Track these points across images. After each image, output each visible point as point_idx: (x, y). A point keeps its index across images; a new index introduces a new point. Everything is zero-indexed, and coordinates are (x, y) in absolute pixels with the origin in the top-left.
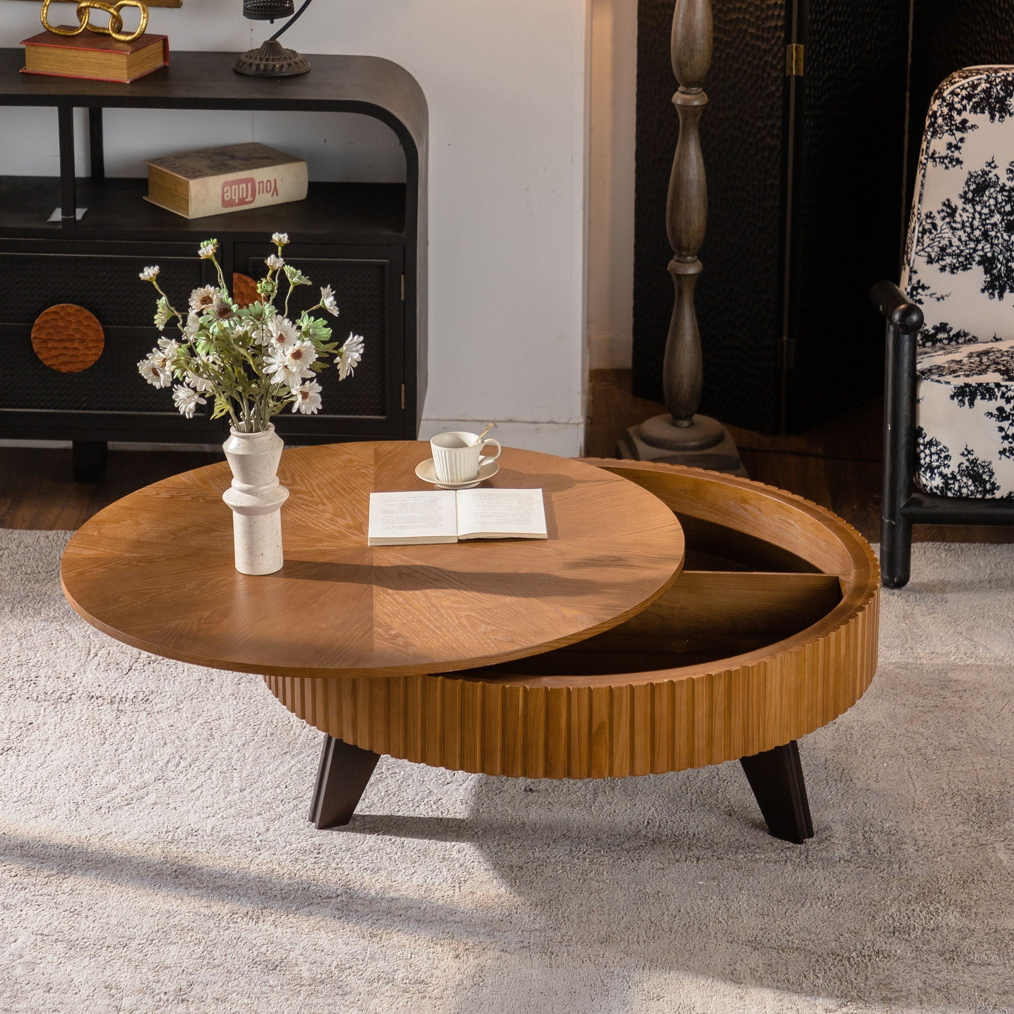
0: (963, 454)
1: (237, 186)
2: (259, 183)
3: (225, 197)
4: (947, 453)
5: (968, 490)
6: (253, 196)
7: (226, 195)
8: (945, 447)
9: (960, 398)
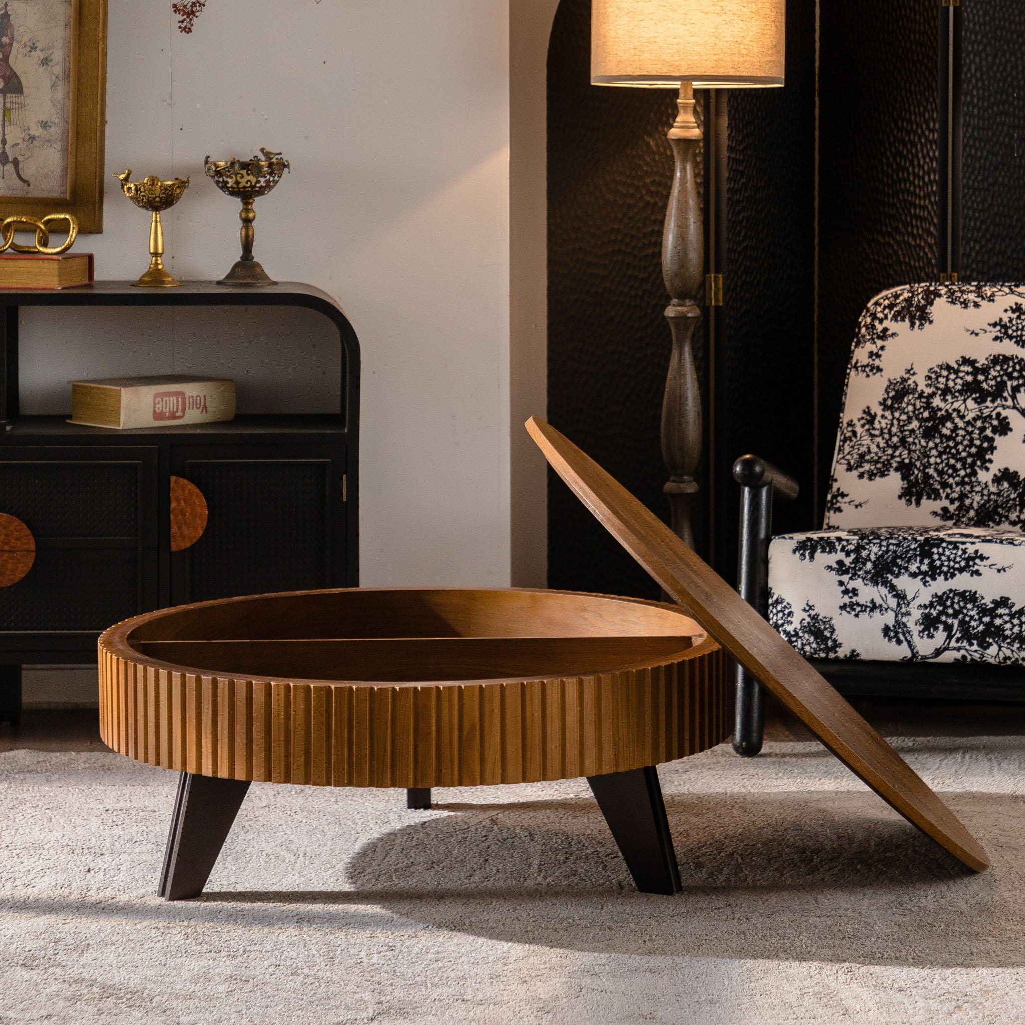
0: (804, 610)
1: (167, 399)
2: (189, 397)
3: (157, 409)
4: (790, 610)
5: (811, 648)
6: (184, 410)
7: (157, 406)
8: (788, 604)
9: (801, 552)
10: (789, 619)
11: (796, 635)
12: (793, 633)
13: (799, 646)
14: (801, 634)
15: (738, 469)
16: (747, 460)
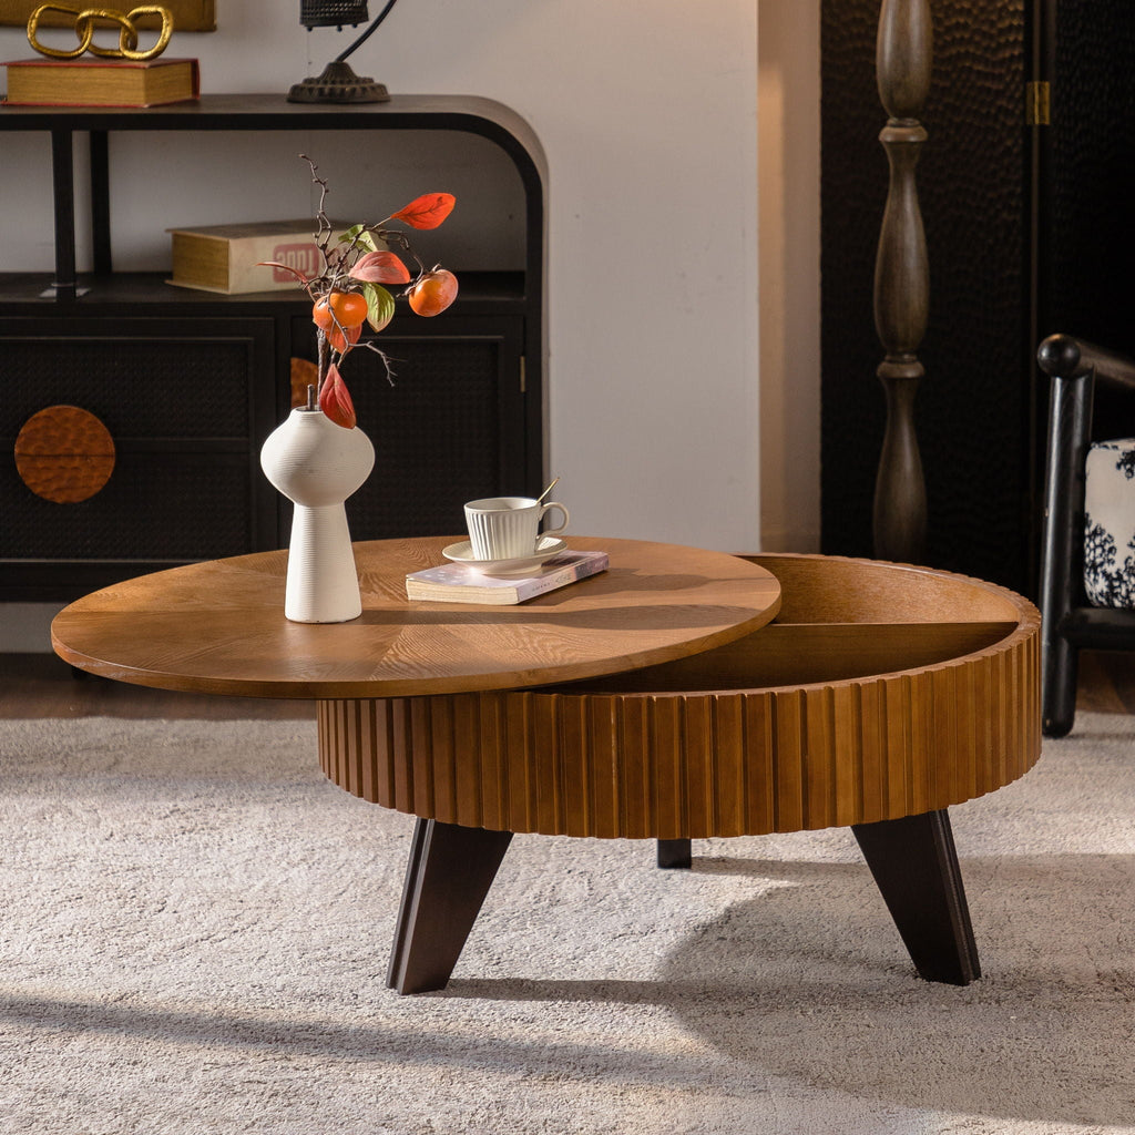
0: (1131, 545)
1: (293, 253)
4: (1112, 545)
6: (316, 268)
8: (1109, 536)
9: (1128, 466)
10: (1111, 556)
11: (1120, 578)
12: (1115, 576)
13: (1124, 593)
14: (1125, 578)
15: (1044, 353)
16: (1056, 342)
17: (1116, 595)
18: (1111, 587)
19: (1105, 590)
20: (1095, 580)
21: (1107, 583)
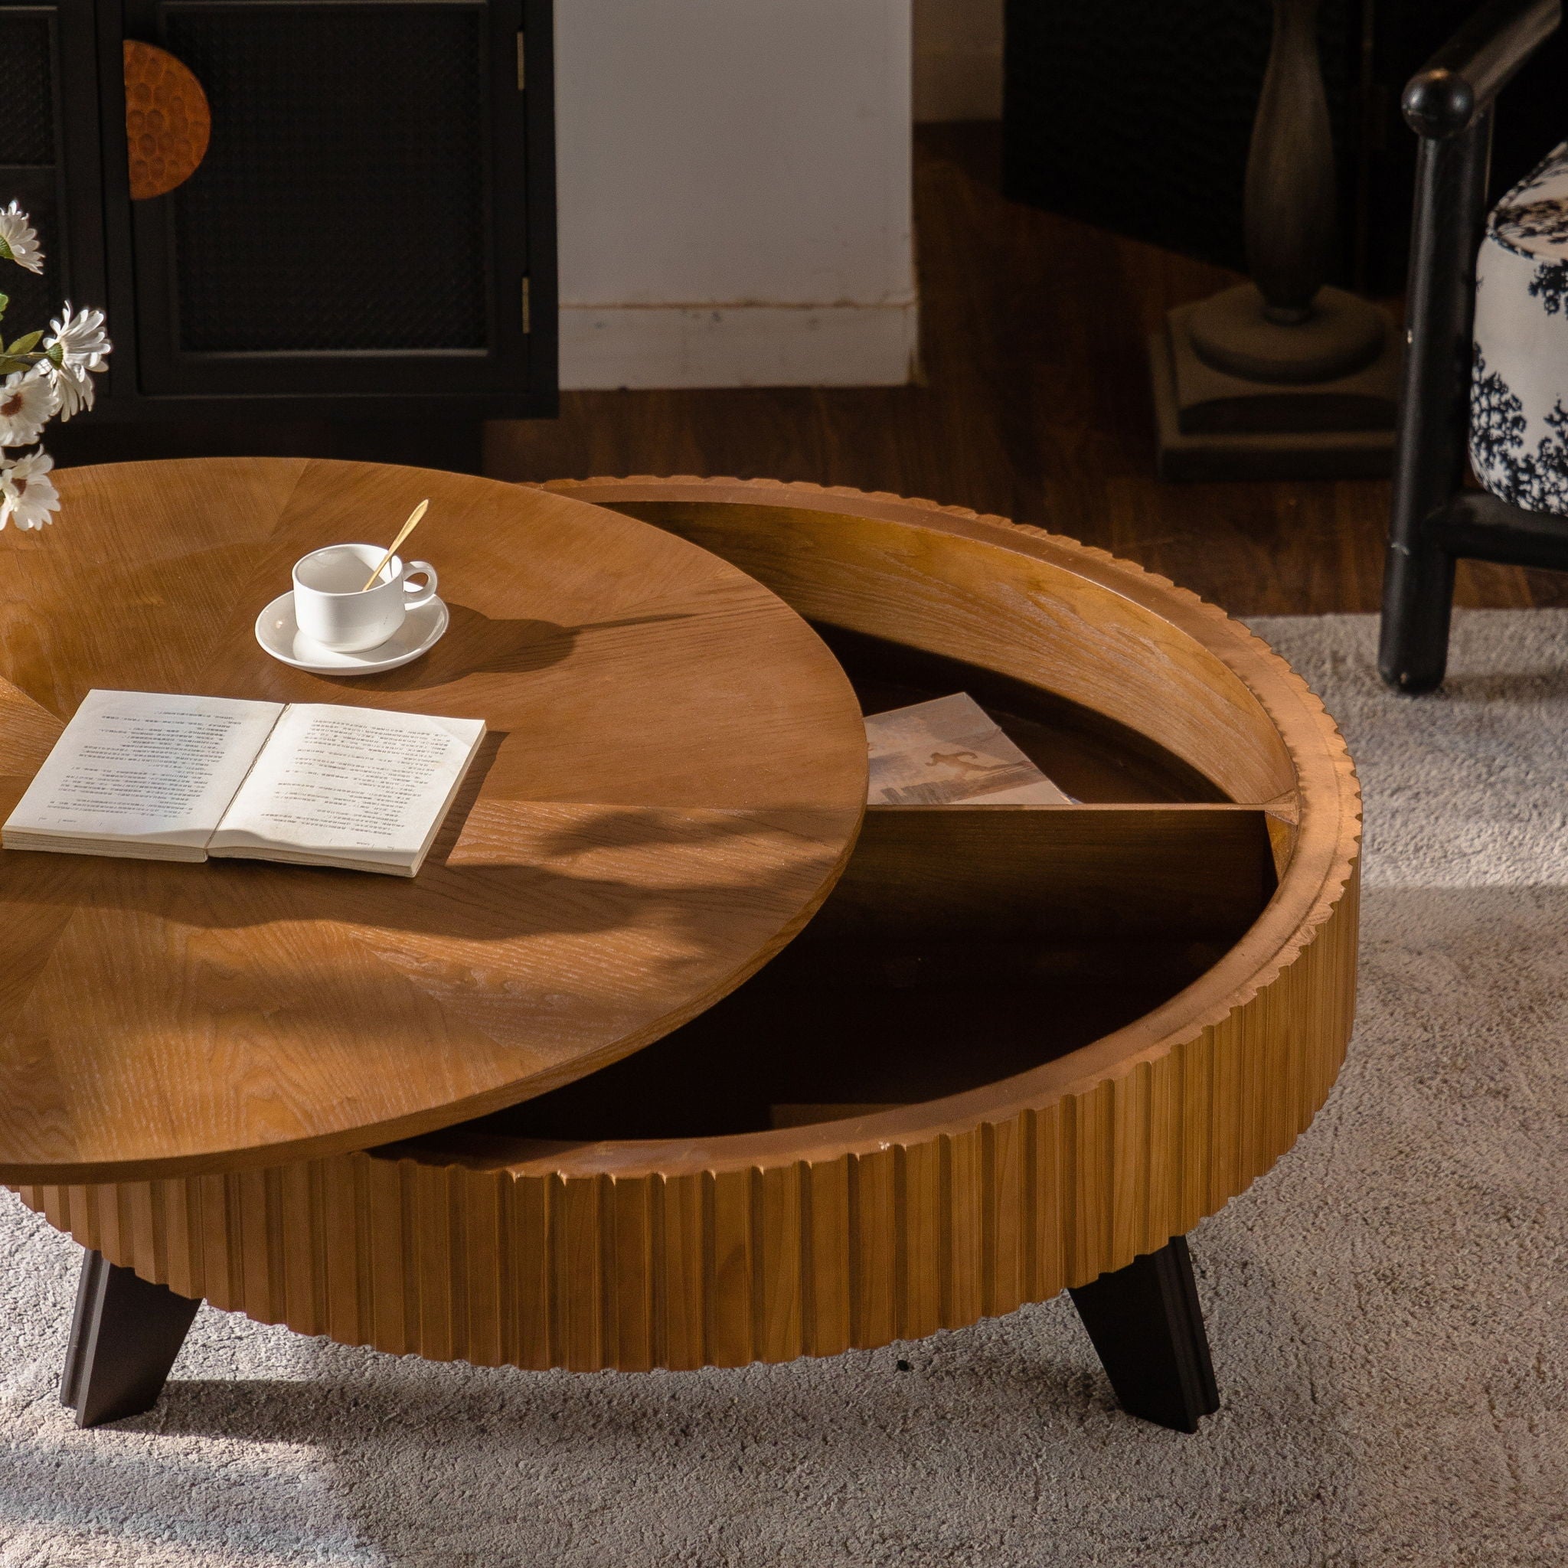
0: (1550, 420)
4: (1518, 413)
5: (1561, 500)
8: (1516, 400)
9: (1550, 293)
10: (1516, 432)
11: (1530, 469)
12: (1522, 465)
13: (1536, 492)
14: (1540, 470)
15: (1415, 99)
16: (1437, 82)
17: (1523, 493)
18: (1515, 481)
19: (1505, 482)
20: (1487, 460)
21: (1508, 473)
